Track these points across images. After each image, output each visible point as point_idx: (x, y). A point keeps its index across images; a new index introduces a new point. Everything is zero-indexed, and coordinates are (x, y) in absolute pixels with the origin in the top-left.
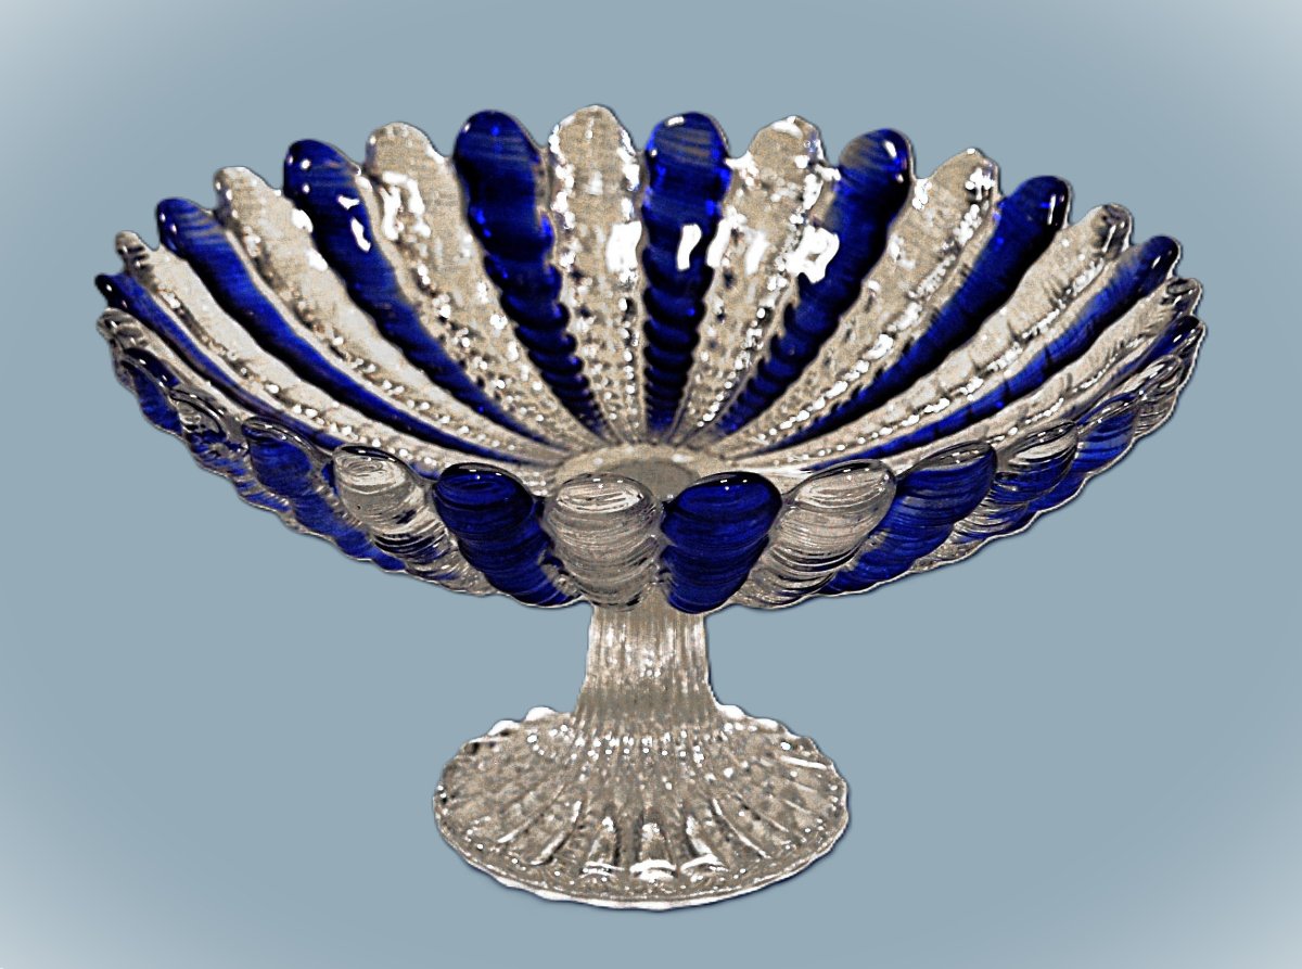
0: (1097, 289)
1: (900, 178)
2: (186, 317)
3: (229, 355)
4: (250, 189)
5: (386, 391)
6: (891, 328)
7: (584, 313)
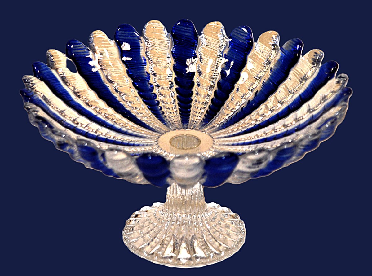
0: (314, 76)
1: (251, 42)
2: (45, 99)
3: (58, 109)
4: (58, 55)
5: (103, 116)
6: (251, 88)
7: (158, 86)
